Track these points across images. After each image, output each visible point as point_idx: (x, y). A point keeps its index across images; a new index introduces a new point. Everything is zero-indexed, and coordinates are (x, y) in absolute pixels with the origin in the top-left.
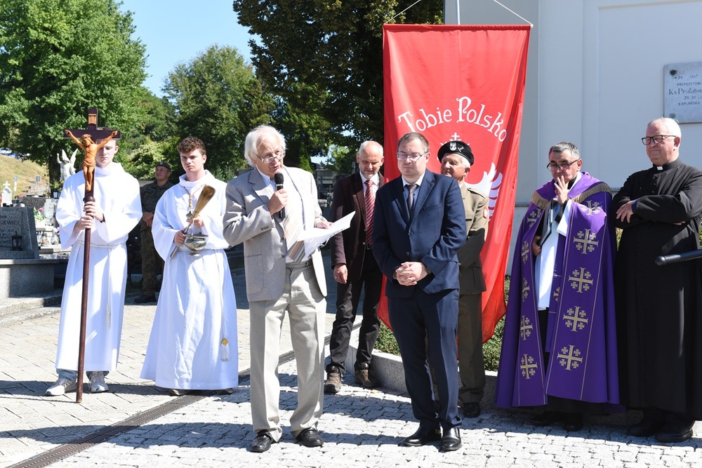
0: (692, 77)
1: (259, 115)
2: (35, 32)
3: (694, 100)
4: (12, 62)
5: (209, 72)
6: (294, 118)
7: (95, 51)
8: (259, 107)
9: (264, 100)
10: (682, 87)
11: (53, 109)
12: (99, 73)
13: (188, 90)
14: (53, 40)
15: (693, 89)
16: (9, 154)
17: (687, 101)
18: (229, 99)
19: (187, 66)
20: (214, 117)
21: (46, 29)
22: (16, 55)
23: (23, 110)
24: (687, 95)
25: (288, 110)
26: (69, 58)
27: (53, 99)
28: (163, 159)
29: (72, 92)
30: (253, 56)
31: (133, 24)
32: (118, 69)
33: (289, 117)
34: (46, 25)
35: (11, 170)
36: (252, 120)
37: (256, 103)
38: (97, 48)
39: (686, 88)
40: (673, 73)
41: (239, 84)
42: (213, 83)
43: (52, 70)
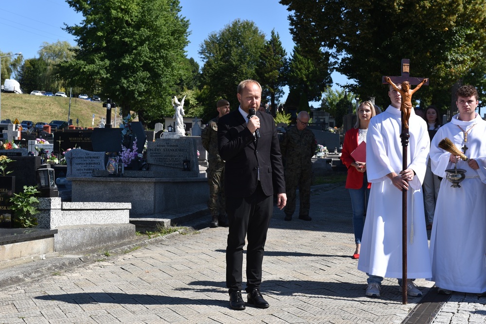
1: (271, 71)
2: (115, 12)
4: (100, 34)
5: (234, 40)
6: (297, 73)
7: (157, 25)
8: (271, 65)
9: (275, 60)
11: (127, 67)
12: (159, 41)
13: (218, 52)
14: (127, 18)
16: (86, 99)
18: (248, 59)
19: (217, 36)
20: (236, 72)
21: (122, 10)
22: (102, 29)
23: (106, 68)
25: (293, 67)
26: (138, 30)
27: (127, 60)
28: (196, 103)
29: (139, 54)
30: (291, 27)
31: (180, 5)
32: (172, 38)
33: (293, 72)
34: (123, 7)
35: (89, 110)
36: (266, 75)
37: (269, 62)
38: (158, 23)
41: (255, 49)
42: (236, 47)
43: (126, 39)
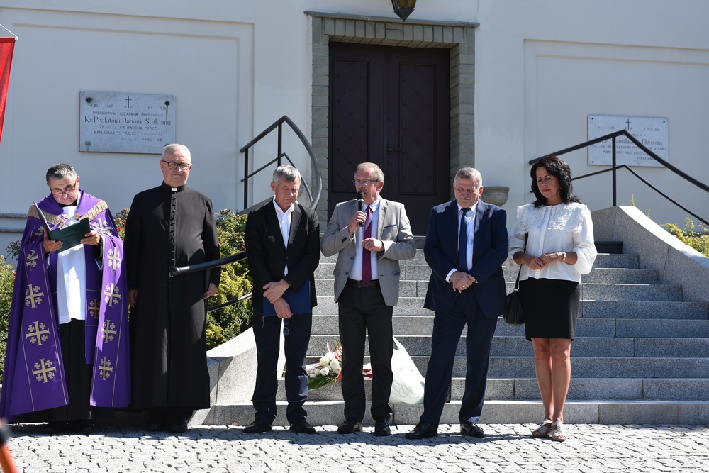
0: (107, 106)
3: (109, 130)
10: (97, 115)
15: (108, 119)
17: (103, 130)
24: (103, 124)
39: (101, 117)
40: (89, 100)
